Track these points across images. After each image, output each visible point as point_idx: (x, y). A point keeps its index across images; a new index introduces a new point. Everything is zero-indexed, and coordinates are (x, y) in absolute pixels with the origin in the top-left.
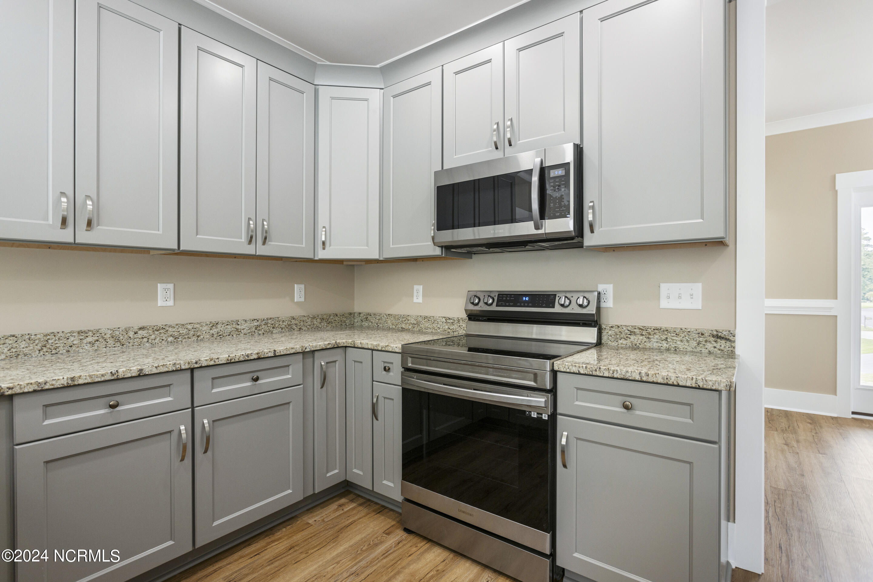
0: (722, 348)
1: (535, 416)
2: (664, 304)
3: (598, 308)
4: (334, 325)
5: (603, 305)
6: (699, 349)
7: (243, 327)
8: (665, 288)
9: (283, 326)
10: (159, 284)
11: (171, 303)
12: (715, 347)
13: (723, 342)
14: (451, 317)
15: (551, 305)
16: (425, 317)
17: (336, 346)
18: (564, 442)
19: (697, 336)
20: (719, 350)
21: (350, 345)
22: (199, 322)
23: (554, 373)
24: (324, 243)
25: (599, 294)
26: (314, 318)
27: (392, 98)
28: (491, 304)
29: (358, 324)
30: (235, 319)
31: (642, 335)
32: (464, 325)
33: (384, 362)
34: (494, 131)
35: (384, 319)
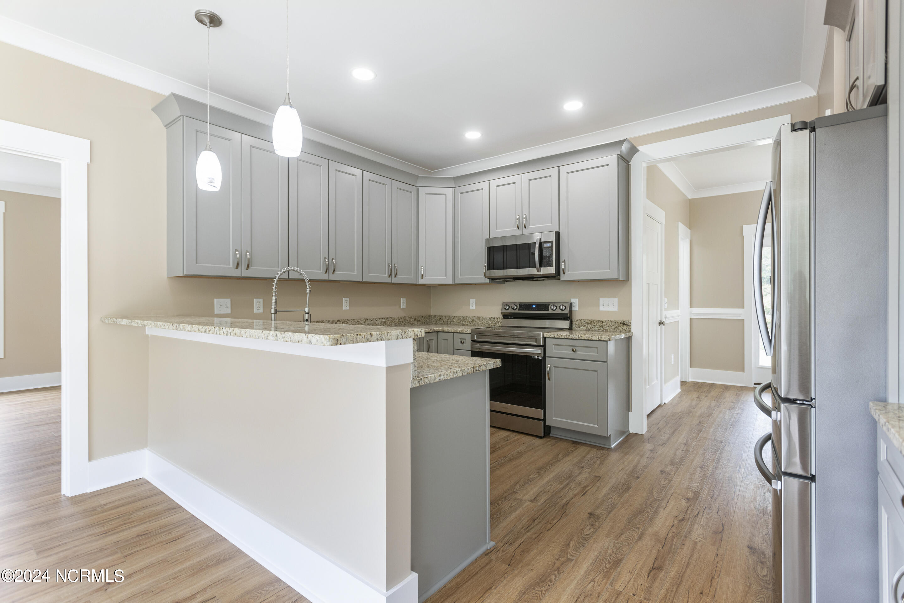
0: (625, 329)
1: (536, 358)
2: (601, 308)
3: (571, 311)
4: (421, 322)
5: (573, 309)
6: (616, 330)
7: (378, 322)
8: (602, 300)
9: (396, 322)
10: (343, 298)
11: (348, 308)
12: (623, 329)
13: (626, 326)
14: (492, 317)
15: (547, 310)
16: (478, 317)
17: (434, 331)
18: (548, 369)
19: (615, 324)
20: (624, 330)
21: (440, 331)
22: (360, 318)
23: (545, 338)
24: (422, 275)
25: (571, 304)
26: (411, 318)
27: (460, 194)
28: (516, 309)
29: (434, 322)
30: (375, 317)
31: (591, 324)
32: (501, 321)
33: (461, 339)
34: (517, 219)
35: (451, 319)
